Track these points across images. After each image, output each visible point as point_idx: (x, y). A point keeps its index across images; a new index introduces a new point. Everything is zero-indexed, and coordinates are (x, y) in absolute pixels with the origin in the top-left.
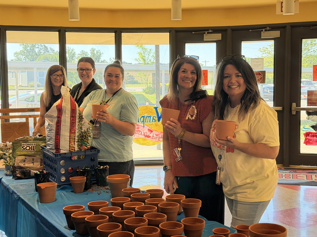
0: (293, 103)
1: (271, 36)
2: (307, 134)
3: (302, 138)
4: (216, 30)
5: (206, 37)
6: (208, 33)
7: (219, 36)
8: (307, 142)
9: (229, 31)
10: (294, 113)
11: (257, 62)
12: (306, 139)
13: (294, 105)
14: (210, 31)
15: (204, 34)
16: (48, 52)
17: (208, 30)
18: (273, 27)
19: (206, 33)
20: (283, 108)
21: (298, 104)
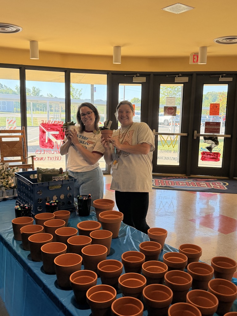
0: (195, 131)
1: (182, 81)
2: (203, 153)
3: (200, 156)
4: (142, 74)
5: (135, 79)
6: (137, 76)
7: (144, 79)
8: (203, 159)
9: (152, 76)
10: (195, 138)
11: (171, 100)
12: (202, 157)
13: (196, 132)
14: (138, 75)
15: (133, 77)
16: (3, 88)
17: (137, 74)
18: (184, 74)
19: (135, 76)
20: (188, 135)
21: (199, 132)
